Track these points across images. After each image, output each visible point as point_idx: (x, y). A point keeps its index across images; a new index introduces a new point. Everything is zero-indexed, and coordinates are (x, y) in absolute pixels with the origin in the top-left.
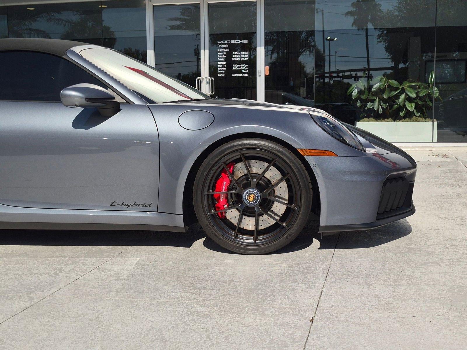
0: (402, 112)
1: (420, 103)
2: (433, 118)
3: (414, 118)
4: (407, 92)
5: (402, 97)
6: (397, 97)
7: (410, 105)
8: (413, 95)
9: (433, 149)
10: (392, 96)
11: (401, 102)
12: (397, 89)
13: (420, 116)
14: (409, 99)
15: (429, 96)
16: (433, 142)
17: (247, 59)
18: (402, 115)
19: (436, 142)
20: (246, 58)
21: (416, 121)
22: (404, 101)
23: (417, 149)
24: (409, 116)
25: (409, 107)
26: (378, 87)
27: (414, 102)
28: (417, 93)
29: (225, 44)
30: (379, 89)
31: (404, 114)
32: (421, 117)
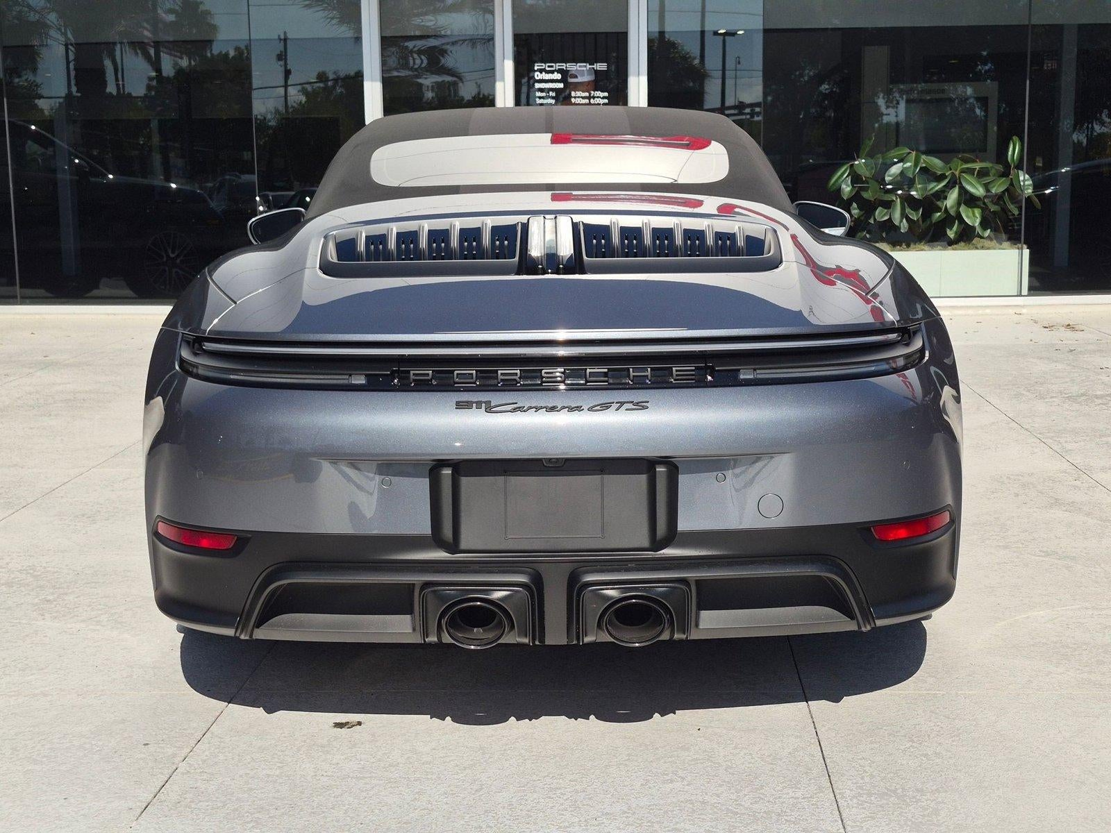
0: (951, 229)
1: (993, 208)
2: (1023, 241)
3: (976, 240)
4: (964, 184)
5: (953, 196)
6: (942, 195)
7: (971, 214)
8: (978, 190)
9: (1024, 311)
10: (931, 192)
11: (952, 207)
12: (942, 177)
13: (989, 238)
14: (969, 200)
15: (1012, 191)
16: (1020, 295)
18: (953, 235)
19: (1026, 294)
21: (982, 248)
22: (959, 204)
23: (988, 311)
24: (966, 237)
25: (968, 217)
26: (899, 172)
27: (978, 207)
28: (987, 187)
29: (552, 72)
30: (902, 173)
31: (956, 233)
32: (991, 240)
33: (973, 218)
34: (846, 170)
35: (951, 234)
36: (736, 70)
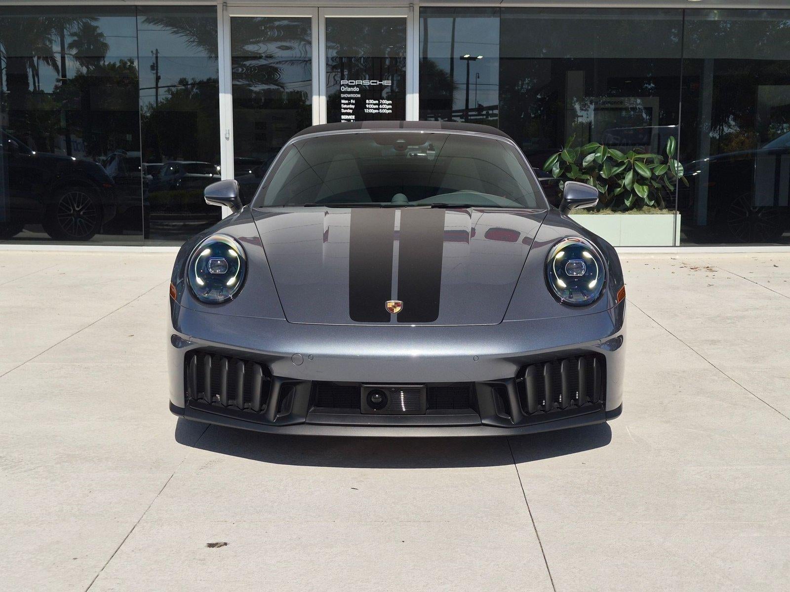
0: (627, 200)
1: (656, 185)
2: (676, 209)
3: (645, 208)
4: (637, 169)
5: (629, 176)
6: (621, 176)
7: (641, 190)
8: (647, 174)
9: (677, 257)
10: (614, 174)
11: (628, 184)
12: (622, 163)
13: (653, 206)
14: (640, 180)
15: (669, 175)
16: (675, 246)
17: (390, 111)
18: (629, 204)
19: (679, 245)
20: (389, 109)
21: (649, 212)
22: (633, 182)
23: (653, 257)
24: (638, 205)
25: (639, 191)
26: (592, 159)
27: (646, 185)
28: (652, 170)
29: (353, 86)
30: (594, 161)
31: (631, 202)
32: (655, 207)
33: (642, 192)
34: (556, 157)
35: (628, 203)
36: (476, 84)
